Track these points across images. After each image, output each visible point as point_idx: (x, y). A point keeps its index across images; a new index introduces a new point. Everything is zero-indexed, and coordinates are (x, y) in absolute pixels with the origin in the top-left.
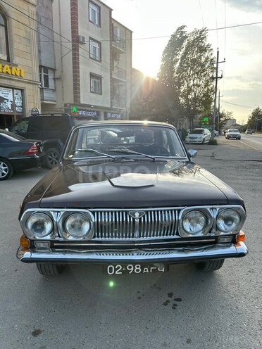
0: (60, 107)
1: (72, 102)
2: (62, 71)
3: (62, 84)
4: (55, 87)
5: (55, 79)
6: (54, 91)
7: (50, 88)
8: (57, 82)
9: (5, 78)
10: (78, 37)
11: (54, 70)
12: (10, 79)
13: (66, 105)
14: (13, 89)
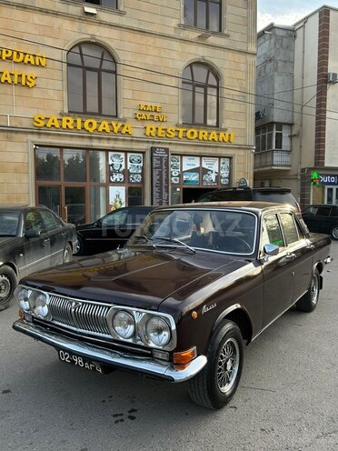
0: (296, 173)
1: (313, 166)
2: (301, 126)
3: (301, 143)
4: (291, 147)
5: (291, 137)
6: (289, 152)
7: (283, 148)
8: (294, 140)
9: (210, 147)
10: (327, 76)
11: (291, 125)
12: (216, 147)
13: (303, 170)
14: (220, 157)
